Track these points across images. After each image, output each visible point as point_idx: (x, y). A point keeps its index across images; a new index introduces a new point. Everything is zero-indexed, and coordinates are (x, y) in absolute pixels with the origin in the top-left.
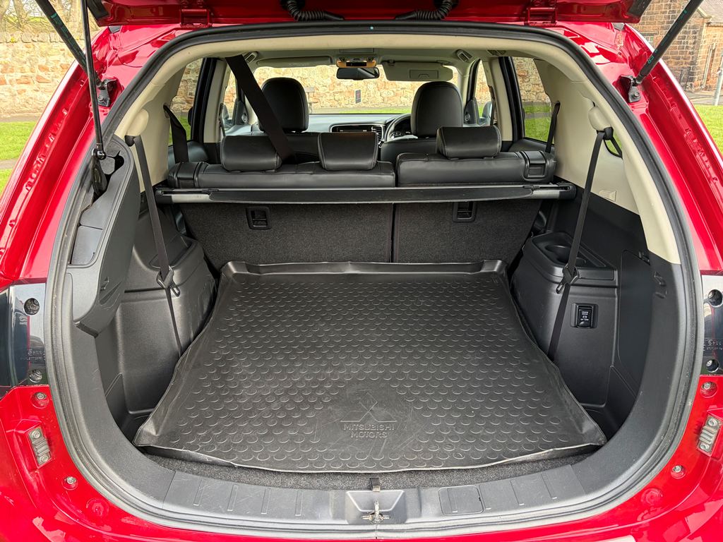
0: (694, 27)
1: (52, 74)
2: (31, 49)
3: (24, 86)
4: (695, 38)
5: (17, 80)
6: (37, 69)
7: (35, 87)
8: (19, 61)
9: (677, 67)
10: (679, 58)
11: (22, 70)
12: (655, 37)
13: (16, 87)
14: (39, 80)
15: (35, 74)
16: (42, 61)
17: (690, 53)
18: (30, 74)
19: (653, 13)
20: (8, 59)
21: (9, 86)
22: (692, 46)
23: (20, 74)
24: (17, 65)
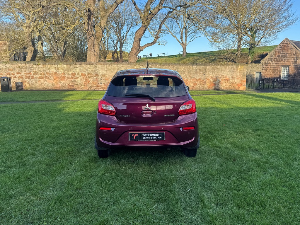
1: (50, 75)
2: (44, 67)
3: (40, 79)
5: (38, 77)
6: (45, 73)
7: (44, 80)
8: (40, 71)
12: (290, 67)
13: (37, 80)
14: (46, 77)
15: (45, 75)
16: (48, 71)
18: (43, 75)
19: (288, 58)
20: (36, 70)
21: (35, 79)
23: (40, 75)
24: (39, 72)
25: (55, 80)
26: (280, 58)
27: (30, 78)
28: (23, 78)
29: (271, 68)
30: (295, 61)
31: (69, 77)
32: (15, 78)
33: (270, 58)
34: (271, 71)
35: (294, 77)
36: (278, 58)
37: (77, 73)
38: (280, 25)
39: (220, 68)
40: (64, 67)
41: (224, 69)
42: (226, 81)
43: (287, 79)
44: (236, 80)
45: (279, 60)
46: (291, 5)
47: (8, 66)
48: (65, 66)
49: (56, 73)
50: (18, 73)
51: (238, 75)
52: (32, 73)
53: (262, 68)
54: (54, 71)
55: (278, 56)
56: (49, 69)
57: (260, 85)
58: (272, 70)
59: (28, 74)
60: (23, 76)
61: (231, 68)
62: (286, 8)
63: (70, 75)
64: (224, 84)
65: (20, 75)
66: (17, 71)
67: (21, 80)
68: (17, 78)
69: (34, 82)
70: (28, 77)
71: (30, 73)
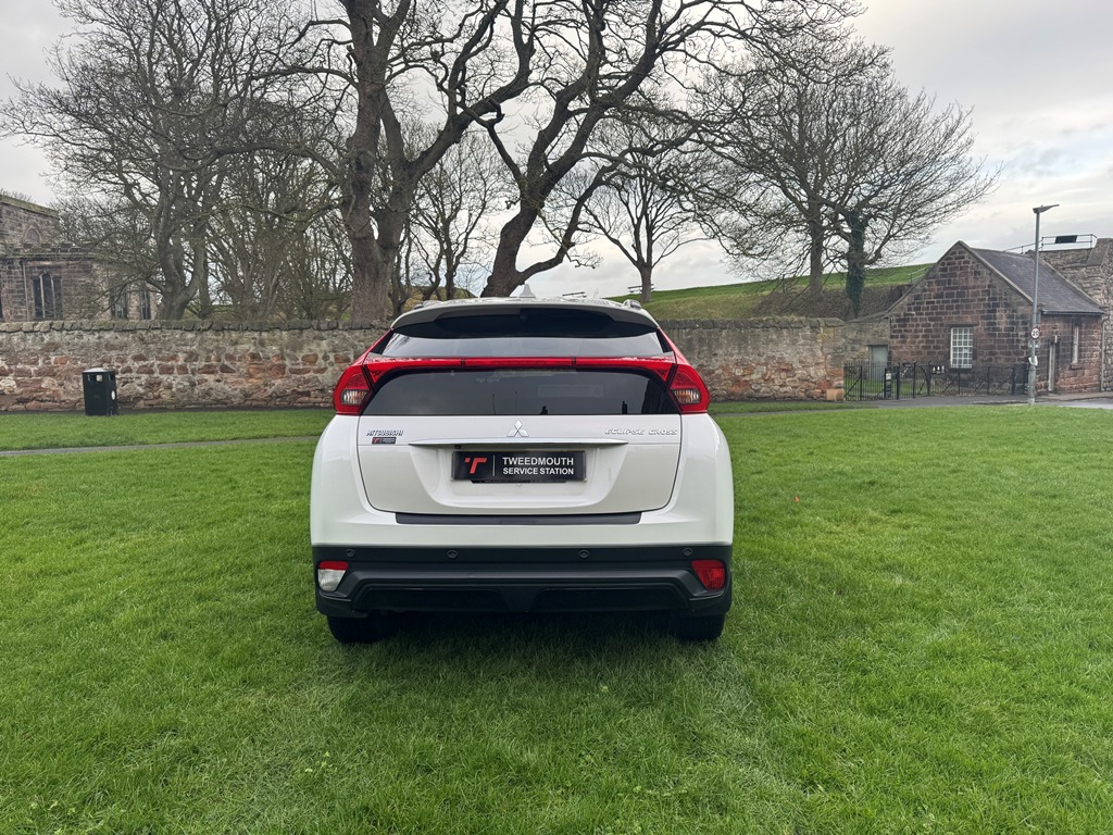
0: (1023, 316)
1: (238, 364)
2: (220, 338)
3: (206, 376)
4: (1026, 329)
5: (199, 369)
6: (223, 358)
7: (218, 377)
8: (205, 349)
9: (1009, 364)
10: (1009, 354)
11: (208, 359)
12: (975, 328)
13: (197, 377)
14: (225, 369)
15: (221, 364)
16: (230, 350)
17: (1022, 347)
18: (214, 363)
19: (968, 301)
20: (194, 347)
21: (190, 375)
22: (1024, 339)
23: (204, 363)
24: (203, 354)
25: (251, 376)
26: (944, 302)
27: (176, 371)
28: (151, 372)
29: (916, 331)
30: (989, 311)
31: (297, 367)
32: (129, 375)
33: (913, 304)
34: (919, 342)
35: (990, 360)
36: (938, 302)
37: (320, 356)
38: (939, 203)
39: (762, 334)
40: (281, 338)
41: (774, 337)
42: (783, 375)
43: (968, 366)
44: (812, 370)
45: (942, 308)
46: (970, 142)
47: (107, 336)
48: (284, 333)
49: (254, 356)
50: (137, 358)
51: (819, 353)
52: (181, 357)
53: (888, 332)
54: (251, 351)
55: (937, 296)
56: (235, 343)
57: (888, 383)
58: (920, 339)
59: (169, 361)
60: (152, 365)
61: (798, 335)
62: (952, 152)
63: (300, 361)
64: (776, 382)
65: (142, 363)
66: (135, 352)
67: (144, 377)
68: (134, 374)
69: (186, 384)
70: (168, 370)
71: (174, 358)
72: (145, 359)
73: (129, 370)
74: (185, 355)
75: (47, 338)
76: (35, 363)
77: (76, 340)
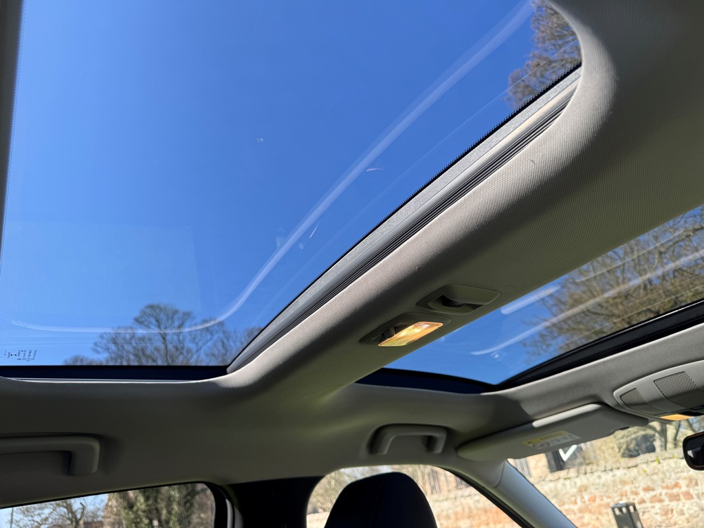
27: (682, 497)
28: (661, 501)
32: (643, 505)
47: (619, 473)
50: (647, 489)
52: (683, 483)
59: (672, 488)
60: (661, 495)
65: (652, 493)
66: (643, 485)
67: (658, 505)
68: (648, 504)
69: (696, 509)
70: (675, 498)
71: (677, 485)
72: (653, 490)
73: (643, 501)
74: (687, 482)
75: (579, 482)
76: (575, 503)
77: (597, 481)
